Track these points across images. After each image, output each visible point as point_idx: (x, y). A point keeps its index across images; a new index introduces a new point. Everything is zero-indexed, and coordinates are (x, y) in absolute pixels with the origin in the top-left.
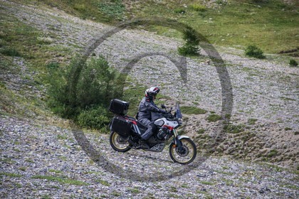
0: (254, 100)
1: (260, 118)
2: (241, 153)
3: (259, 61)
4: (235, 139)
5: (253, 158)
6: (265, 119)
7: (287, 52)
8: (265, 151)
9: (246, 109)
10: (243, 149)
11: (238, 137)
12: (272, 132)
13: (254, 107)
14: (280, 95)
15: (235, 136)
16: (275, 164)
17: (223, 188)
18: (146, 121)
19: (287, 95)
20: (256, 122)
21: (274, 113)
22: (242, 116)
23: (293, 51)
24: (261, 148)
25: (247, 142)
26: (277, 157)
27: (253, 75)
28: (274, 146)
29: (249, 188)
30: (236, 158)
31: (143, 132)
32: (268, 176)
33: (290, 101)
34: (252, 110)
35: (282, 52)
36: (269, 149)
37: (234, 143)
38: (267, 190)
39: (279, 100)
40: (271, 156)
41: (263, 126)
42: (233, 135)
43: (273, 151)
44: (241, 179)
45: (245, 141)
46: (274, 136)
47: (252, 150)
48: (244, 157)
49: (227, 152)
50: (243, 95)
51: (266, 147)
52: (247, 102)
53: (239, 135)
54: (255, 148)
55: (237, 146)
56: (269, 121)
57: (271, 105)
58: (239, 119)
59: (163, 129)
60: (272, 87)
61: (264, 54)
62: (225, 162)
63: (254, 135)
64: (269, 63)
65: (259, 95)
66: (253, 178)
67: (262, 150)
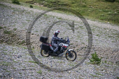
0: (16, 21)
1: (18, 28)
2: (11, 42)
3: (18, 5)
4: (8, 37)
5: (15, 44)
6: (20, 29)
7: (29, 2)
8: (20, 41)
9: (13, 24)
10: (11, 40)
11: (9, 36)
12: (23, 34)
13: (16, 24)
14: (26, 19)
15: (8, 35)
16: (24, 46)
17: (3, 56)
18: (55, 45)
19: (29, 19)
20: (17, 30)
21: (24, 26)
22: (11, 27)
23: (31, 2)
24: (18, 40)
25: (13, 38)
26: (25, 43)
27: (15, 11)
28: (24, 39)
29: (13, 56)
30: (8, 44)
31: (54, 49)
32: (21, 51)
33: (30, 22)
34: (15, 25)
35: (27, 2)
36: (22, 41)
37: (8, 38)
38: (21, 56)
39: (26, 21)
40: (22, 43)
41: (19, 31)
42: (7, 35)
43: (23, 41)
44: (10, 52)
45: (12, 37)
46: (24, 35)
47: (15, 41)
48: (12, 43)
49: (5, 41)
50: (11, 19)
51: (21, 40)
52: (13, 22)
53: (9, 35)
54: (16, 40)
55: (9, 39)
56: (22, 29)
57: (22, 23)
58: (10, 29)
59: (63, 48)
60: (23, 16)
61: (20, 3)
62: (4, 45)
63: (16, 35)
64: (22, 6)
65: (18, 19)
66: (15, 52)
67: (19, 41)
